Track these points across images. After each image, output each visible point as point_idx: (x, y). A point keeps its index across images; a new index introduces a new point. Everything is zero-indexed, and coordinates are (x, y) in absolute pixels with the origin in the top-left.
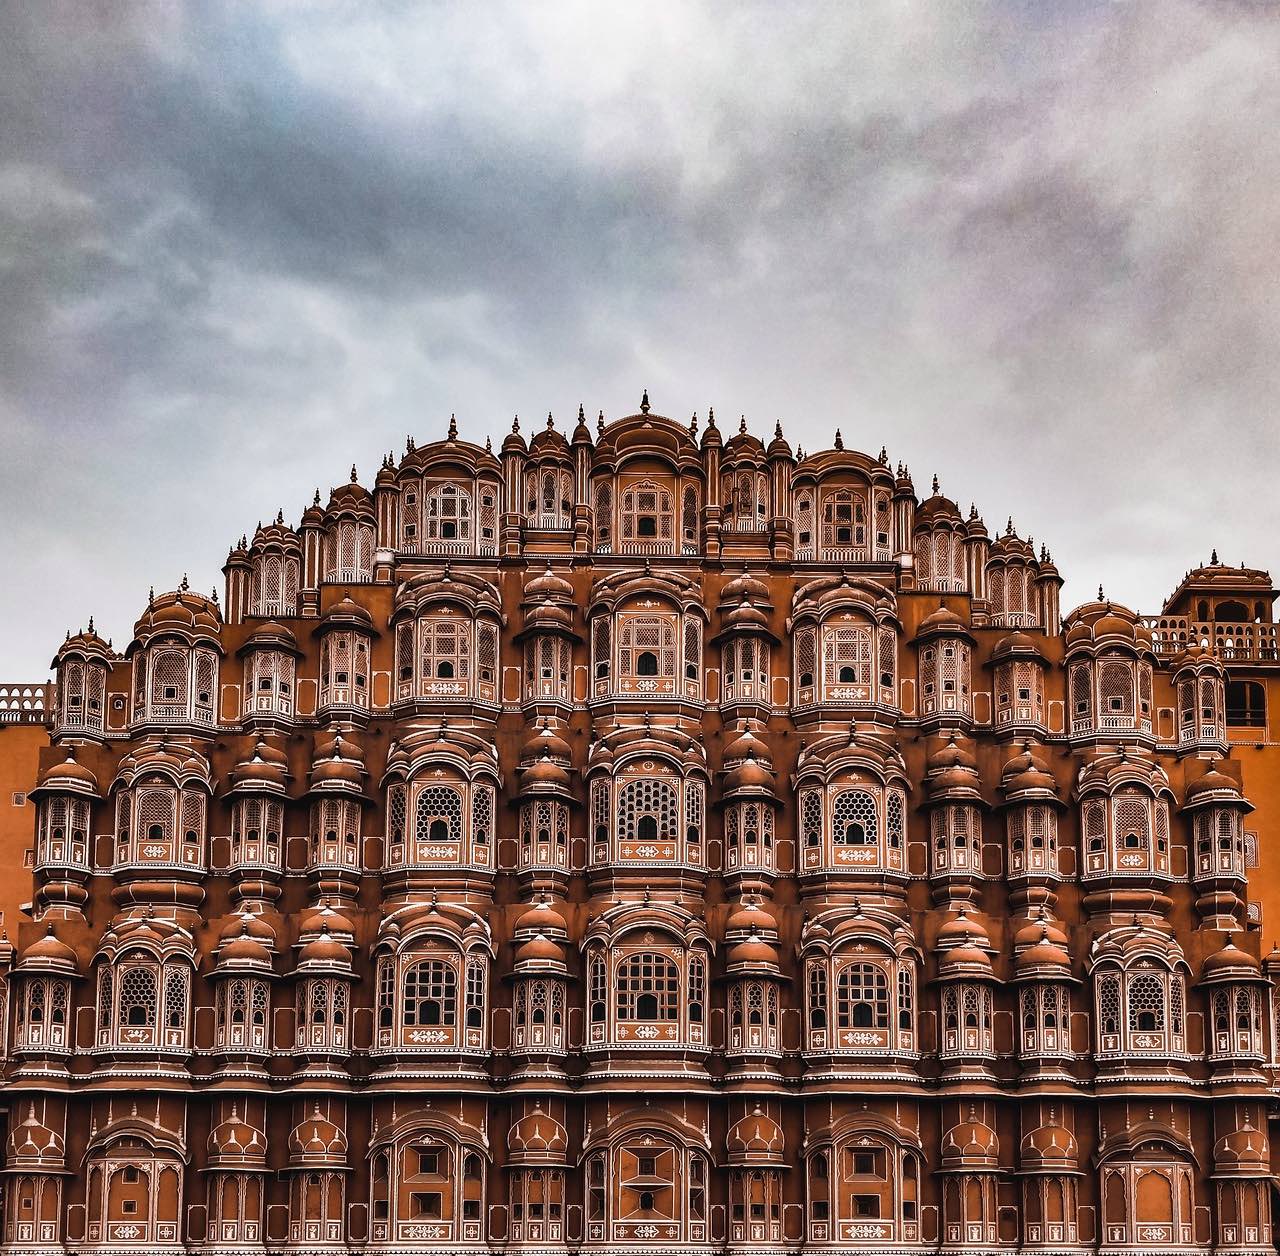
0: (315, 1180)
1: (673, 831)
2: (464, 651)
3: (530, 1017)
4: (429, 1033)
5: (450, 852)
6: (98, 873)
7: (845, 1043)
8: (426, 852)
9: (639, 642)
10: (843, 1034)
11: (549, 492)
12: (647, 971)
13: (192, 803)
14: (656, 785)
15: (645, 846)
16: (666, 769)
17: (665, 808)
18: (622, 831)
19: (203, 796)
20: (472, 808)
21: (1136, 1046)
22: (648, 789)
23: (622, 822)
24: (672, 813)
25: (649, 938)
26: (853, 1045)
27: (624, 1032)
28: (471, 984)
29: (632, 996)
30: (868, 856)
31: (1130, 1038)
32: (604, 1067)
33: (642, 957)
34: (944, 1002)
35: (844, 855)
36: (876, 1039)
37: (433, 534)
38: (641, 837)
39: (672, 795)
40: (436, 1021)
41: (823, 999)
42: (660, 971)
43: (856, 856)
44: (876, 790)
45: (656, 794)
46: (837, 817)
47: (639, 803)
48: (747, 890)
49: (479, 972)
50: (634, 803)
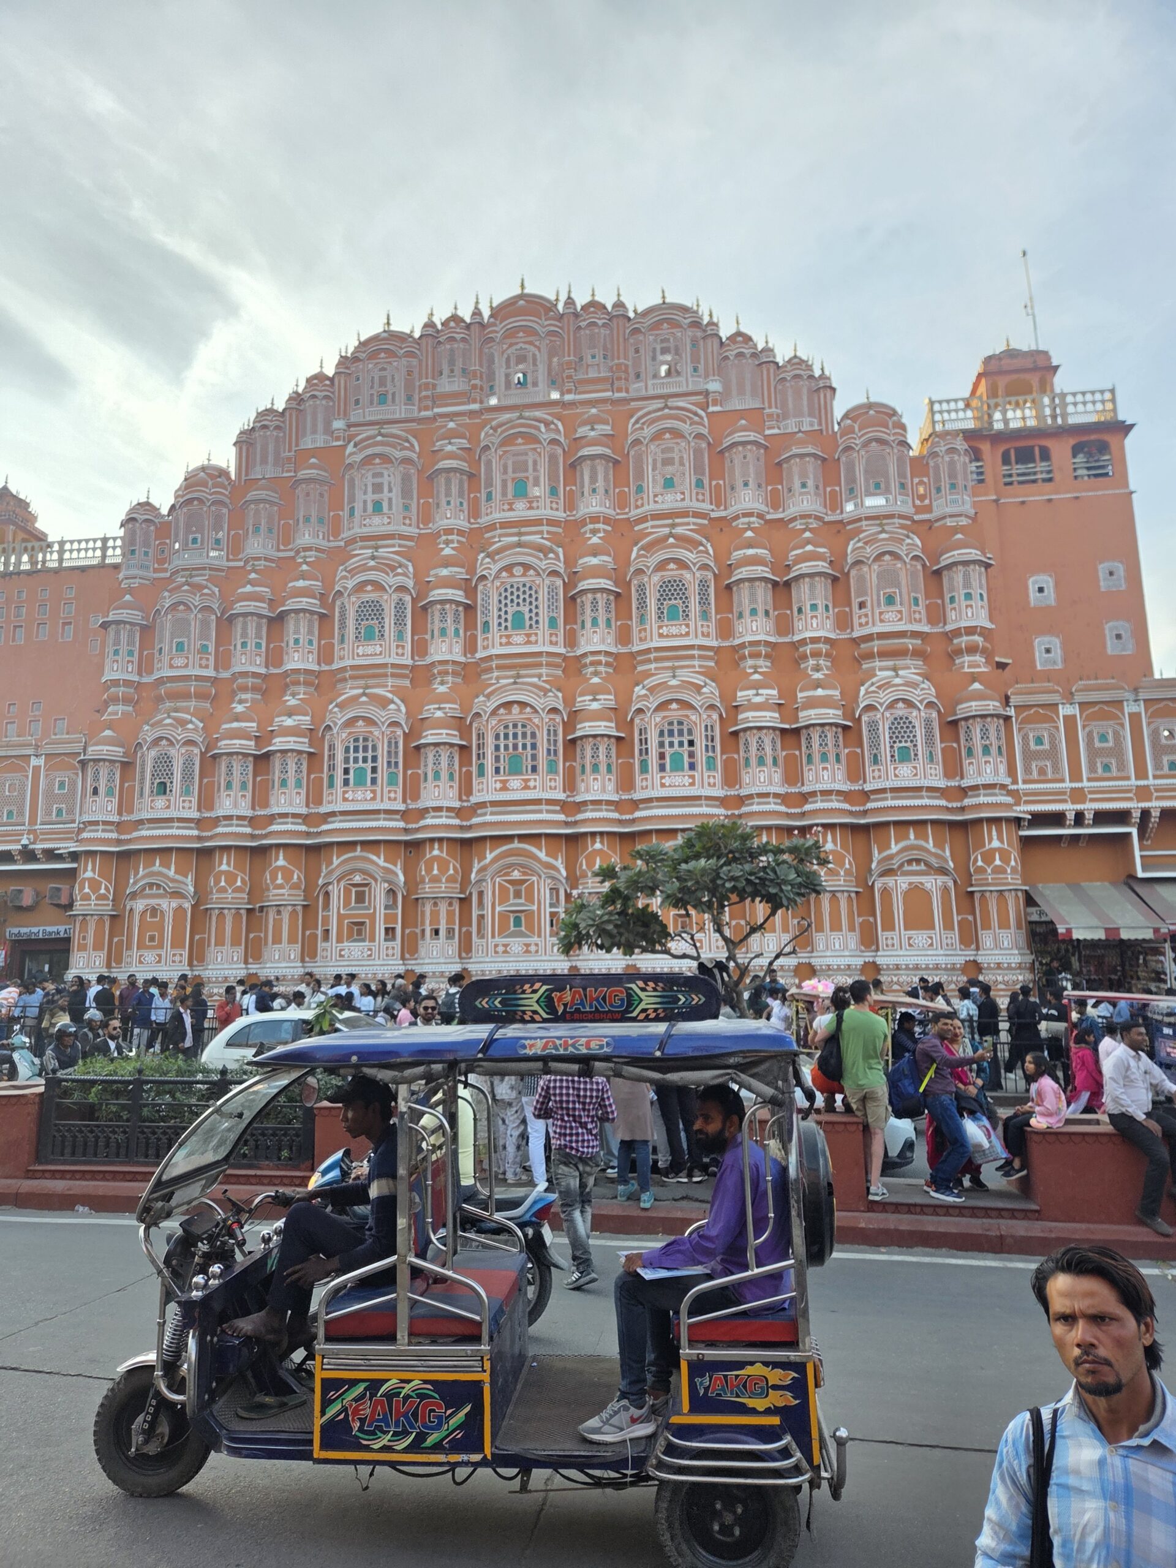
0: (279, 912)
1: (537, 622)
2: (390, 491)
3: (430, 776)
4: (360, 792)
5: (378, 649)
6: (145, 680)
7: (663, 785)
8: (360, 651)
9: (514, 472)
10: (662, 778)
11: (452, 362)
12: (515, 736)
13: (205, 624)
14: (524, 585)
15: (517, 635)
16: (531, 572)
17: (531, 603)
18: (500, 624)
19: (213, 617)
20: (393, 614)
21: (896, 776)
22: (518, 589)
23: (500, 617)
24: (537, 607)
25: (516, 709)
26: (670, 786)
27: (499, 785)
28: (389, 752)
29: (504, 756)
30: (684, 630)
31: (891, 768)
32: (485, 814)
33: (511, 725)
34: (742, 748)
35: (664, 631)
36: (687, 781)
37: (372, 403)
38: (513, 628)
39: (536, 592)
40: (365, 783)
41: (647, 749)
42: (524, 735)
43: (674, 630)
44: (688, 576)
45: (524, 593)
46: (659, 600)
47: (512, 601)
48: (592, 663)
49: (396, 743)
50: (508, 602)
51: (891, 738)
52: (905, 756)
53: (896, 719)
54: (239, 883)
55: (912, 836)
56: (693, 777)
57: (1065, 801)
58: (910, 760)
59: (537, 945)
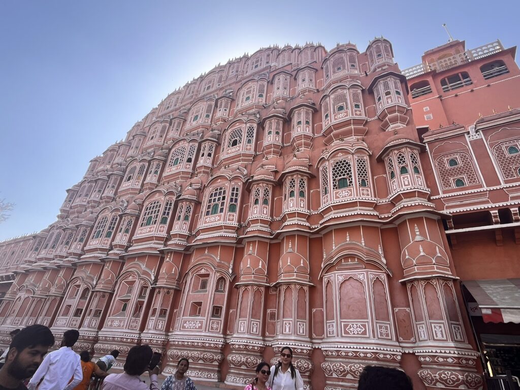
2: (157, 132)
4: (95, 241)
5: (129, 184)
7: (206, 222)
8: (125, 185)
9: (195, 114)
10: (206, 218)
12: (153, 207)
16: (185, 142)
17: (182, 154)
20: (138, 170)
23: (170, 162)
25: (157, 195)
26: (209, 222)
27: (140, 232)
28: (112, 223)
29: (147, 218)
30: (237, 148)
31: (334, 193)
33: (153, 203)
35: (229, 151)
36: (217, 218)
38: (174, 165)
40: (98, 237)
42: (157, 207)
43: (234, 150)
46: (230, 139)
50: (175, 155)
51: (334, 174)
52: (342, 184)
53: (337, 163)
55: (348, 239)
56: (220, 216)
57: (487, 202)
58: (347, 186)
59: (124, 322)
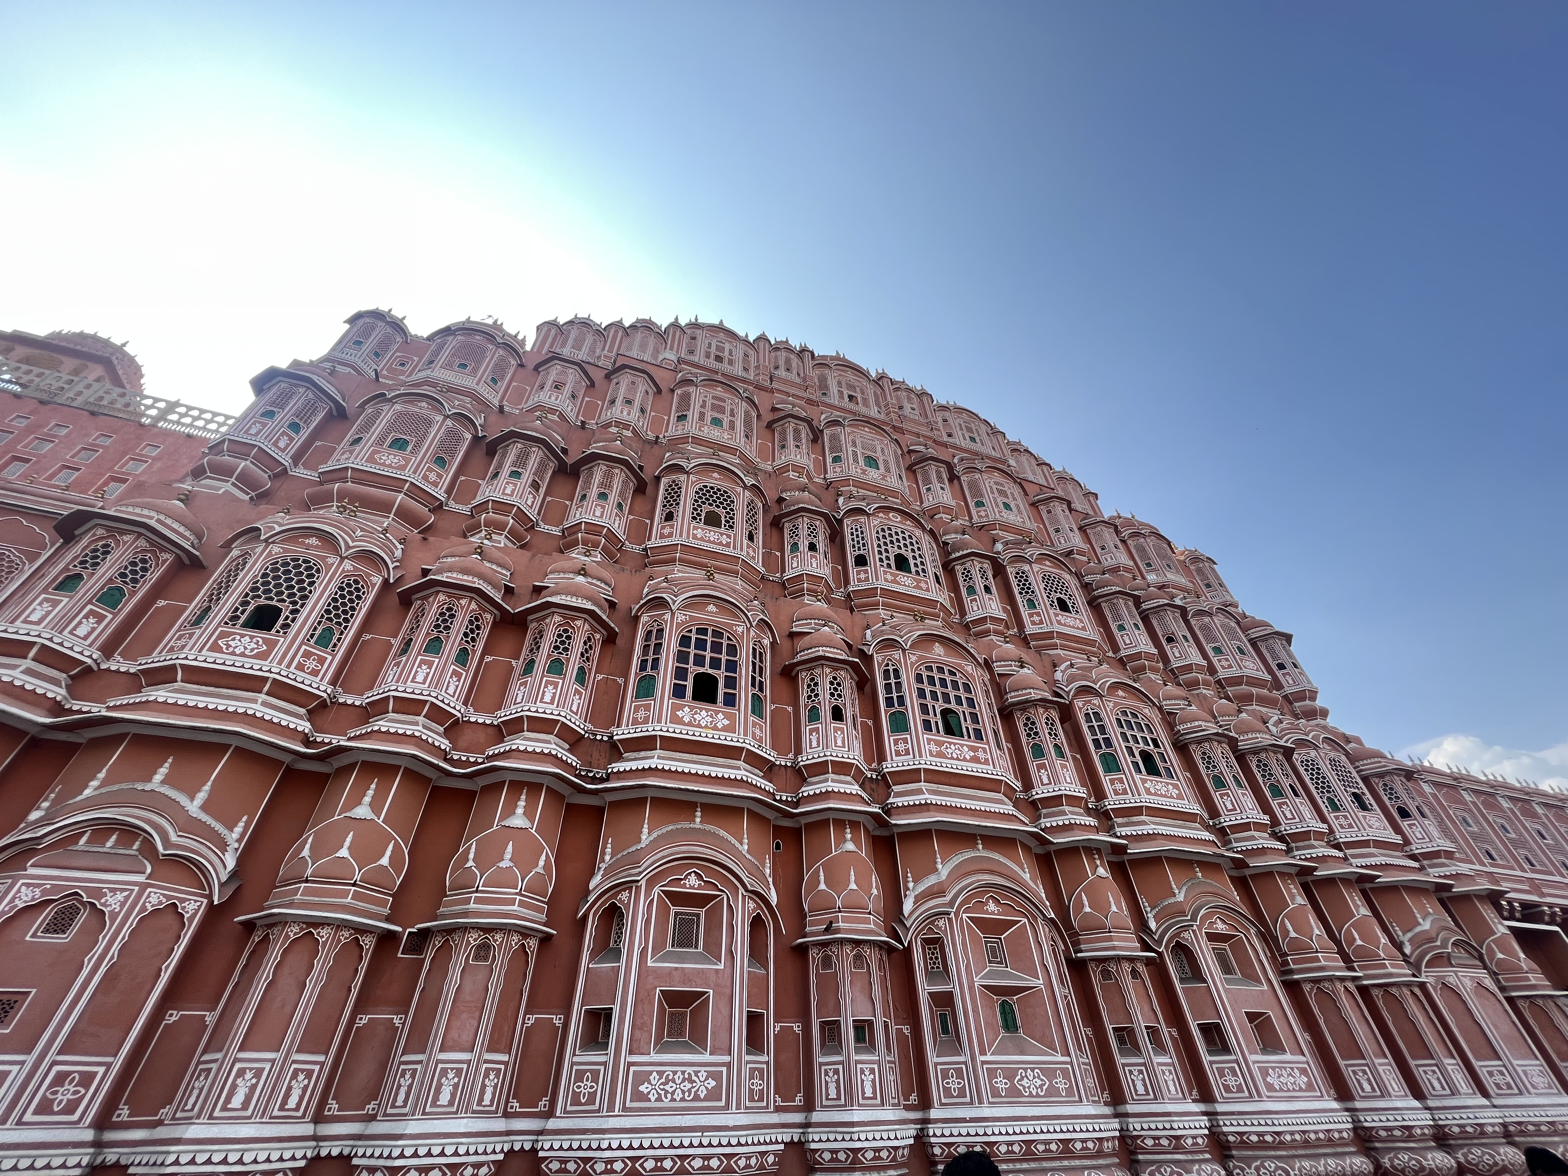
1: (924, 571)
2: (732, 416)
3: (825, 711)
4: (704, 713)
5: (724, 539)
7: (1148, 792)
8: (699, 533)
9: (862, 448)
10: (1143, 781)
12: (943, 683)
13: (454, 434)
14: (903, 532)
15: (904, 576)
16: (908, 523)
17: (913, 551)
18: (881, 560)
19: (469, 436)
20: (745, 510)
22: (897, 534)
23: (879, 553)
24: (920, 556)
25: (938, 649)
26: (1157, 794)
27: (934, 748)
28: (753, 663)
29: (934, 706)
30: (1080, 624)
33: (935, 667)
34: (1199, 762)
35: (1061, 619)
36: (1171, 790)
37: (707, 357)
38: (897, 569)
39: (917, 543)
40: (712, 700)
41: (1107, 740)
42: (955, 685)
43: (1070, 621)
44: (1067, 576)
45: (904, 539)
46: (1045, 589)
47: (892, 542)
49: (762, 655)
50: (888, 541)
51: (1339, 780)
54: (385, 861)
56: (1177, 788)
58: (1368, 809)
59: (1065, 1073)
